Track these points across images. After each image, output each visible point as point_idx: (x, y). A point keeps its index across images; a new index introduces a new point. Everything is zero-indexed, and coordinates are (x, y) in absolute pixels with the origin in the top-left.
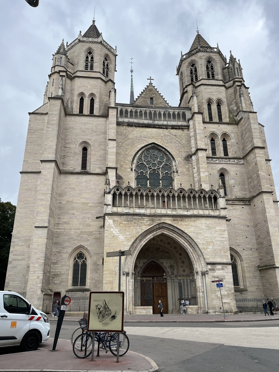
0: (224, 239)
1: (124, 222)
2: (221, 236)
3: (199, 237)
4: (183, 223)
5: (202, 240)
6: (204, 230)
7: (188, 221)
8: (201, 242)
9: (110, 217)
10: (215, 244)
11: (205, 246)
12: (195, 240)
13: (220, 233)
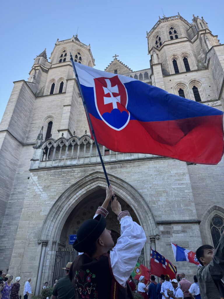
0: (184, 186)
1: (50, 178)
2: (179, 182)
3: (145, 186)
4: (124, 170)
5: (150, 190)
6: (152, 176)
7: (131, 167)
8: (148, 193)
9: (35, 173)
10: (170, 194)
11: (154, 198)
12: (140, 191)
13: (177, 178)
